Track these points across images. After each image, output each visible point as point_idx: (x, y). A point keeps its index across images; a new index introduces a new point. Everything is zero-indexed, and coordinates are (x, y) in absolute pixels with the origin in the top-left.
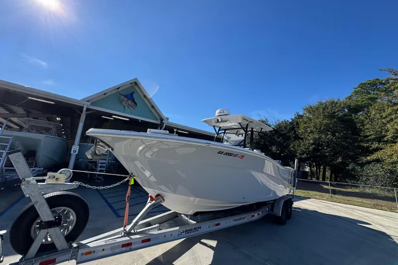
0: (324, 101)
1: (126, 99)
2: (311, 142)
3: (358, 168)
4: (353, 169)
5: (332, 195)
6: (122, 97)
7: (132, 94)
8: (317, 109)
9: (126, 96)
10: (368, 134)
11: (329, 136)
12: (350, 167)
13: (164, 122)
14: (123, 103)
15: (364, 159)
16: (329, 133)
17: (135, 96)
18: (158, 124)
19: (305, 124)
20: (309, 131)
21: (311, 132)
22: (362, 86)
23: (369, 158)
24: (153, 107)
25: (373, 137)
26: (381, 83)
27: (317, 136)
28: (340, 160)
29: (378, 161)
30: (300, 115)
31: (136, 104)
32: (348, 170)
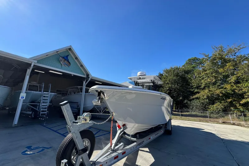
0: (173, 67)
1: (64, 59)
2: (168, 89)
3: (189, 102)
4: (187, 103)
5: (181, 117)
6: (61, 58)
7: (67, 56)
8: (170, 71)
9: (63, 58)
10: (193, 85)
11: (176, 86)
12: (185, 102)
13: (89, 76)
14: (61, 63)
15: (192, 97)
16: (176, 84)
17: (69, 58)
18: (85, 78)
19: (164, 79)
20: (166, 83)
21: (168, 83)
22: (190, 60)
23: (194, 97)
24: (82, 66)
25: (195, 86)
26: (197, 60)
27: (170, 86)
28: (181, 98)
29: (197, 98)
30: (161, 74)
31: (70, 64)
32: (185, 103)
